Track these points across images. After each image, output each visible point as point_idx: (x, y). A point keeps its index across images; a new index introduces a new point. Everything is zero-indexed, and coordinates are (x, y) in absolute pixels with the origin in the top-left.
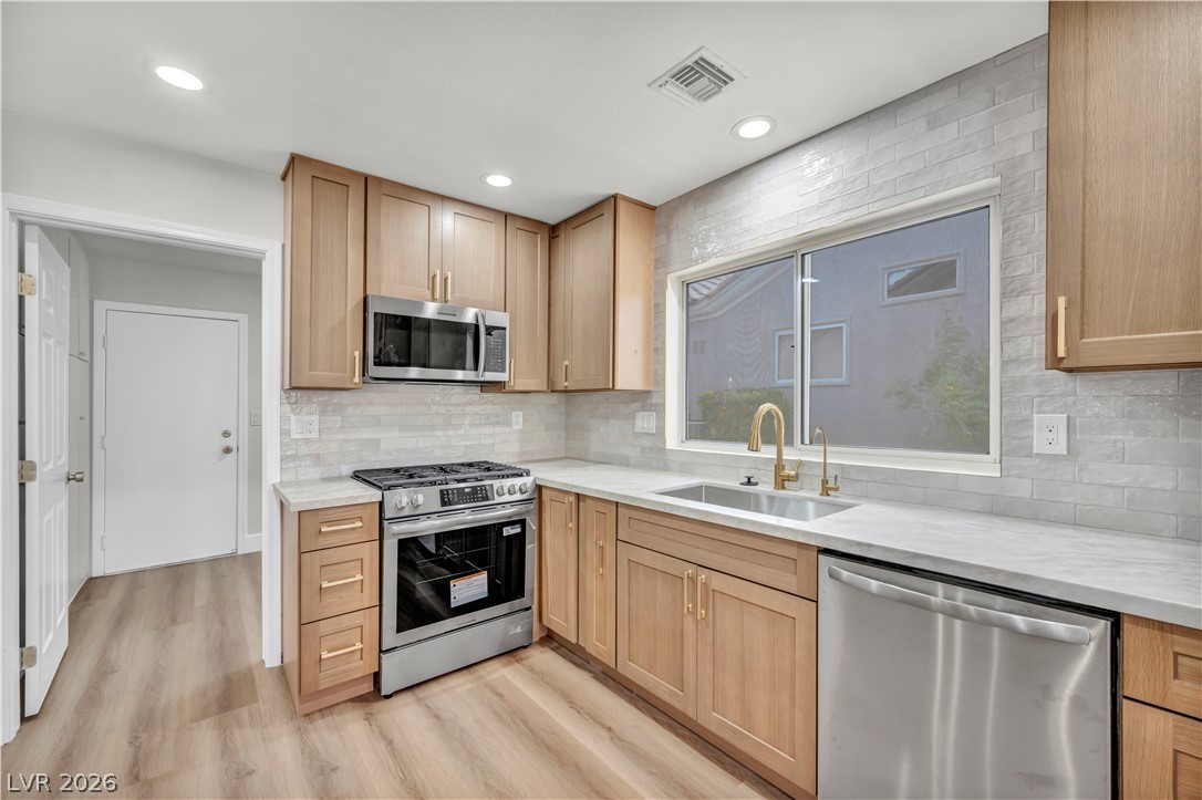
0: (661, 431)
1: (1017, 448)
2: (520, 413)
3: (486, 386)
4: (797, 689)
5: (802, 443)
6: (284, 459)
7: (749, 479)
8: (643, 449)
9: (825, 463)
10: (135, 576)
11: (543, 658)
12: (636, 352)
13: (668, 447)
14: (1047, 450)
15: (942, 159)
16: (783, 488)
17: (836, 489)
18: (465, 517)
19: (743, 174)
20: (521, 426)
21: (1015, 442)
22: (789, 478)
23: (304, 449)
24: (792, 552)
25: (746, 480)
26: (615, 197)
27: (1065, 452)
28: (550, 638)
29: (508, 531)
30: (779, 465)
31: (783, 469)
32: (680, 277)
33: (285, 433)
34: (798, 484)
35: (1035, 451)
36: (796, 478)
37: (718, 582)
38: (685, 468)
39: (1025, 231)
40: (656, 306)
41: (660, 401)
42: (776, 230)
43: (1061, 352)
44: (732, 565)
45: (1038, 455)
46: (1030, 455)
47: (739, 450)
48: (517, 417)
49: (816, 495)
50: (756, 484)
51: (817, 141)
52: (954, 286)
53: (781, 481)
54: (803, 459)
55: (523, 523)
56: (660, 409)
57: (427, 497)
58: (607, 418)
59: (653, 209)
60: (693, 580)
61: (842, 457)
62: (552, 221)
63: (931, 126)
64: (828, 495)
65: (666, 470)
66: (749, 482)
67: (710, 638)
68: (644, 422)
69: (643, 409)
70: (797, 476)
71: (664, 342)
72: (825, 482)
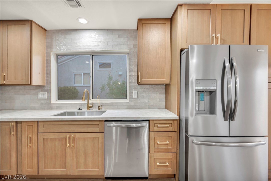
0: (49, 98)
1: (131, 97)
4: (99, 154)
5: (92, 99)
7: (80, 108)
8: (42, 104)
9: (99, 103)
12: (39, 73)
13: (52, 102)
14: (135, 97)
15: (121, 44)
16: (89, 109)
17: (101, 108)
19: (77, 31)
21: (131, 96)
22: (91, 107)
24: (98, 123)
25: (79, 109)
26: (31, 21)
27: (137, 97)
30: (88, 104)
31: (89, 105)
32: (55, 53)
34: (92, 108)
35: (134, 97)
36: (92, 107)
37: (77, 135)
38: (58, 108)
39: (132, 61)
40: (47, 60)
41: (49, 89)
42: (86, 48)
43: (140, 81)
44: (82, 130)
45: (134, 98)
46: (133, 98)
47: (80, 101)
49: (97, 110)
50: (82, 109)
51: (96, 30)
52: (110, 68)
53: (88, 108)
54: (93, 102)
56: (49, 91)
58: (25, 95)
59: (46, 30)
60: (70, 138)
61: (103, 101)
63: (119, 37)
64: (100, 110)
65: (51, 109)
66: (80, 109)
67: (75, 151)
68: (42, 95)
69: (41, 91)
70: (92, 106)
71: (50, 71)
72: (99, 107)
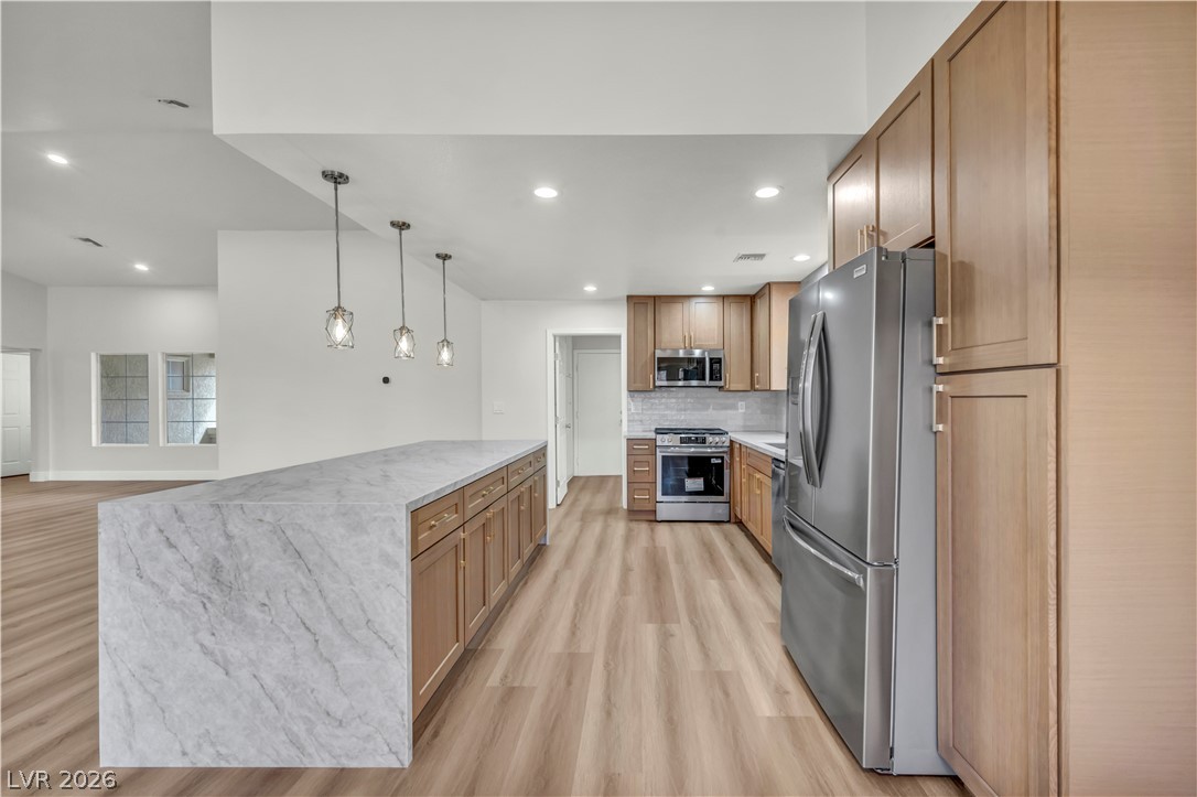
2: (743, 403)
3: (721, 388)
6: (629, 421)
10: (588, 477)
11: (733, 529)
18: (692, 450)
20: (743, 411)
23: (636, 417)
26: (769, 284)
28: (740, 523)
29: (714, 461)
33: (629, 410)
48: (741, 404)
55: (722, 458)
57: (675, 439)
59: (799, 283)
62: (753, 292)
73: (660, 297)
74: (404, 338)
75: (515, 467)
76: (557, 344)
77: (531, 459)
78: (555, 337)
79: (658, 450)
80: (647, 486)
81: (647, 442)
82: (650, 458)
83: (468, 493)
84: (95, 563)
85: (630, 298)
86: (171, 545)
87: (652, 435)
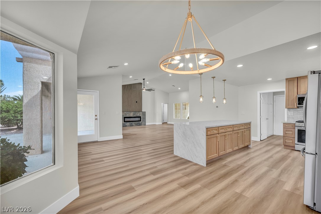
6: (288, 118)
23: (291, 117)
33: (288, 114)
73: (300, 77)
74: (214, 99)
75: (236, 126)
76: (261, 96)
77: (243, 125)
78: (260, 94)
79: (296, 127)
80: (292, 138)
81: (292, 124)
82: (293, 130)
83: (220, 128)
84: (173, 131)
85: (286, 79)
86: (180, 129)
87: (294, 122)
